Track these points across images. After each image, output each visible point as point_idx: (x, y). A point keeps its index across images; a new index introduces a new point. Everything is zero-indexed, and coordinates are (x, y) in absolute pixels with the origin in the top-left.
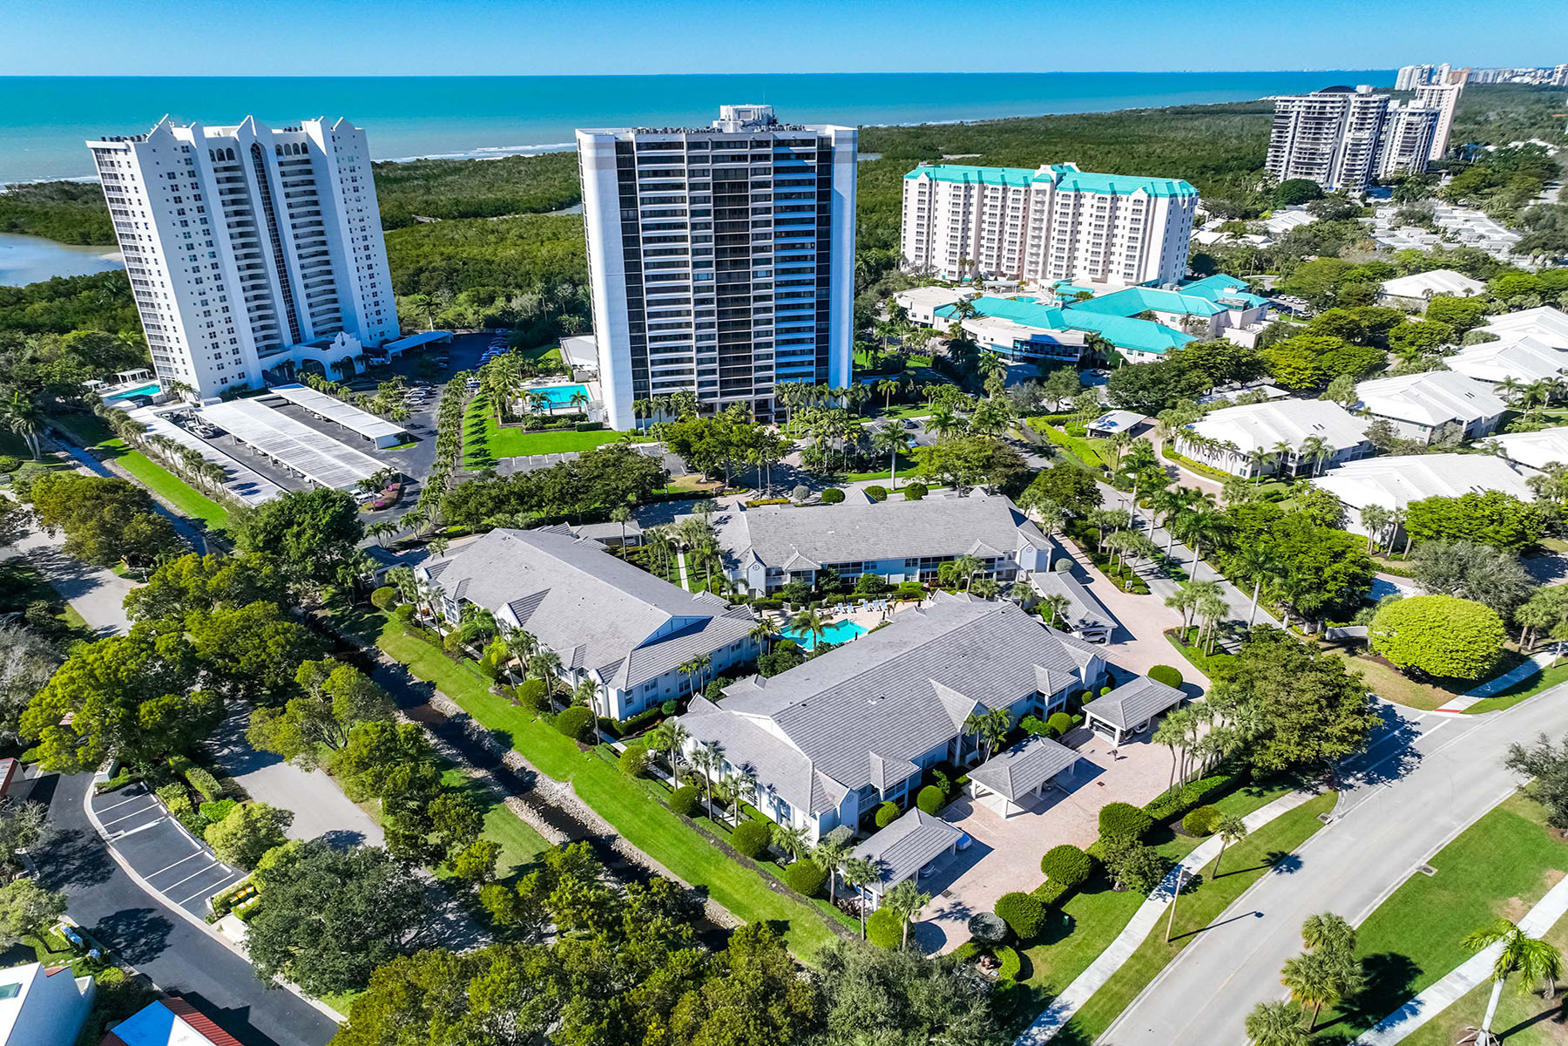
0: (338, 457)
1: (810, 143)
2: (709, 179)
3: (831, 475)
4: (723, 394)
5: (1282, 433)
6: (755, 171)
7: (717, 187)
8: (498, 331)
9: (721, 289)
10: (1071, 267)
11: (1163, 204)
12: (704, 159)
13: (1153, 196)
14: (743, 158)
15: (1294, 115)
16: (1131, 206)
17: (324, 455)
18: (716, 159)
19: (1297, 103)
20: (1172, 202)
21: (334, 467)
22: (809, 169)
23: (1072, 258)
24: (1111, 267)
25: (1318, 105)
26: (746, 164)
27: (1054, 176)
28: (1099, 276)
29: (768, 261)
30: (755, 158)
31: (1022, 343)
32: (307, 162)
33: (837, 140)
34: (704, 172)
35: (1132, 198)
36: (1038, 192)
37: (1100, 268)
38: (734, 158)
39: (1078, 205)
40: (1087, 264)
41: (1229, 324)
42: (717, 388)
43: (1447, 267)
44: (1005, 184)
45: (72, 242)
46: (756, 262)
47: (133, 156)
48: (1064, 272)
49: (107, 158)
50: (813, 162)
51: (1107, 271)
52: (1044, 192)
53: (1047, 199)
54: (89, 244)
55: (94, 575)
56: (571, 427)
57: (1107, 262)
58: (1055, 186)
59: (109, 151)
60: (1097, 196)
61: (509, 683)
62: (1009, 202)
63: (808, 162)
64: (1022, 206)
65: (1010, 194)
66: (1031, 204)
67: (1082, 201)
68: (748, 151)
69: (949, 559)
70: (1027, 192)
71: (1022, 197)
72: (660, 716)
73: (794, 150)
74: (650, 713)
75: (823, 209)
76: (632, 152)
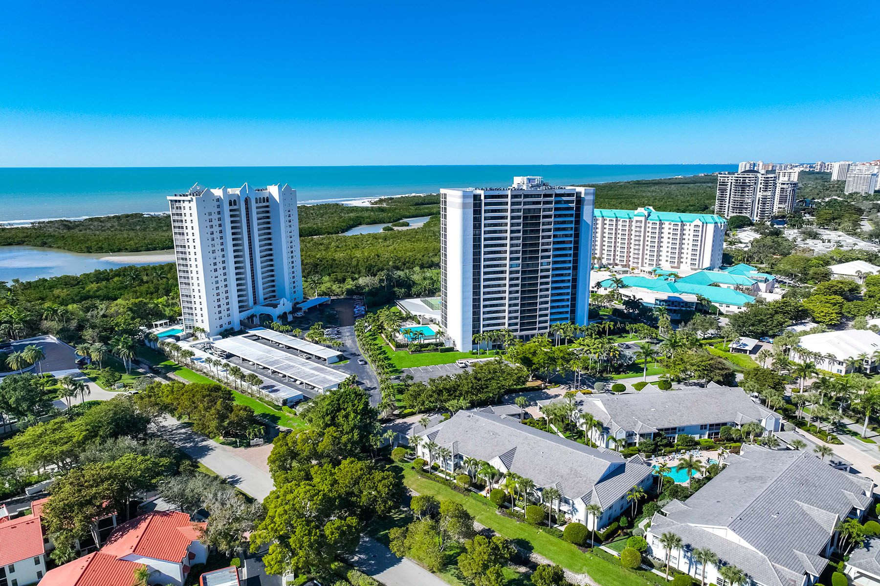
0: (312, 369)
1: (569, 195)
2: (521, 214)
3: (601, 376)
4: (521, 330)
6: (544, 210)
7: (525, 218)
8: (355, 297)
9: (523, 272)
10: (658, 260)
11: (711, 228)
12: (519, 203)
13: (704, 224)
14: (539, 203)
15: (729, 184)
16: (692, 228)
17: (303, 368)
18: (525, 204)
19: (730, 178)
20: (715, 226)
21: (313, 375)
22: (571, 209)
23: (659, 256)
24: (682, 260)
25: (742, 179)
26: (541, 206)
27: (647, 215)
28: (676, 265)
29: (548, 257)
30: (545, 203)
31: (661, 301)
32: (267, 207)
33: (585, 194)
34: (519, 210)
35: (693, 225)
36: (637, 221)
37: (676, 260)
38: (534, 203)
39: (661, 228)
40: (669, 259)
41: (760, 290)
42: (518, 327)
44: (617, 217)
45: (81, 251)
46: (543, 257)
47: (194, 204)
48: (655, 263)
49: (177, 204)
50: (573, 205)
51: (680, 262)
52: (641, 221)
53: (643, 225)
54: (91, 252)
55: (204, 443)
56: (436, 350)
57: (680, 258)
58: (646, 219)
59: (179, 201)
60: (673, 223)
61: (507, 508)
62: (620, 227)
63: (571, 205)
64: (627, 228)
65: (620, 223)
66: (633, 228)
67: (663, 226)
68: (541, 199)
69: (724, 424)
70: (630, 222)
71: (627, 224)
72: (619, 528)
73: (565, 198)
74: (614, 525)
75: (576, 229)
76: (480, 200)
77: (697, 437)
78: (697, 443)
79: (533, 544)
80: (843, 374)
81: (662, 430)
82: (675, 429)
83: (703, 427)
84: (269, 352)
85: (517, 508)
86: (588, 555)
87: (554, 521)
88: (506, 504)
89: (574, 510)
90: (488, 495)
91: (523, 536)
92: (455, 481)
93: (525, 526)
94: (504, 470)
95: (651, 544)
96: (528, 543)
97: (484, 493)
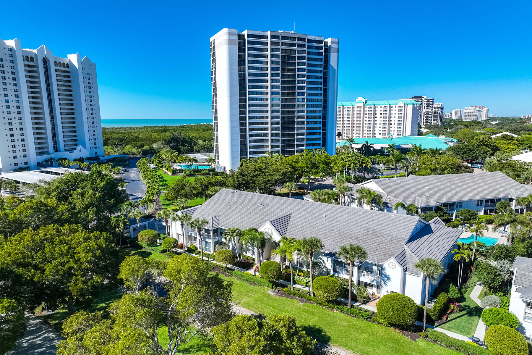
1: (321, 42)
2: (280, 53)
6: (299, 52)
7: (283, 57)
8: (148, 156)
9: (283, 106)
12: (278, 44)
13: (406, 105)
14: (294, 45)
16: (397, 109)
18: (283, 44)
22: (320, 54)
23: (374, 130)
26: (296, 48)
27: (364, 102)
29: (304, 94)
30: (299, 45)
32: (68, 72)
33: (332, 42)
34: (277, 50)
35: (397, 106)
36: (358, 107)
37: (387, 133)
38: (290, 45)
39: (375, 111)
44: (343, 106)
46: (299, 94)
48: (371, 136)
52: (360, 107)
53: (362, 109)
56: (209, 174)
57: (389, 130)
58: (364, 105)
60: (383, 106)
61: (283, 286)
62: (346, 113)
63: (321, 51)
64: (351, 113)
65: (346, 110)
66: (355, 112)
67: (376, 109)
68: (296, 42)
69: (499, 200)
70: (353, 108)
71: (351, 110)
72: (450, 301)
73: (315, 44)
74: (442, 298)
75: (325, 74)
76: (244, 40)
77: (475, 212)
79: (328, 331)
82: (453, 205)
83: (479, 202)
85: (297, 286)
86: (421, 343)
87: (354, 299)
88: (281, 281)
89: (383, 277)
90: (257, 274)
91: (312, 321)
92: (214, 262)
93: (312, 307)
94: (277, 237)
96: (319, 331)
97: (251, 272)
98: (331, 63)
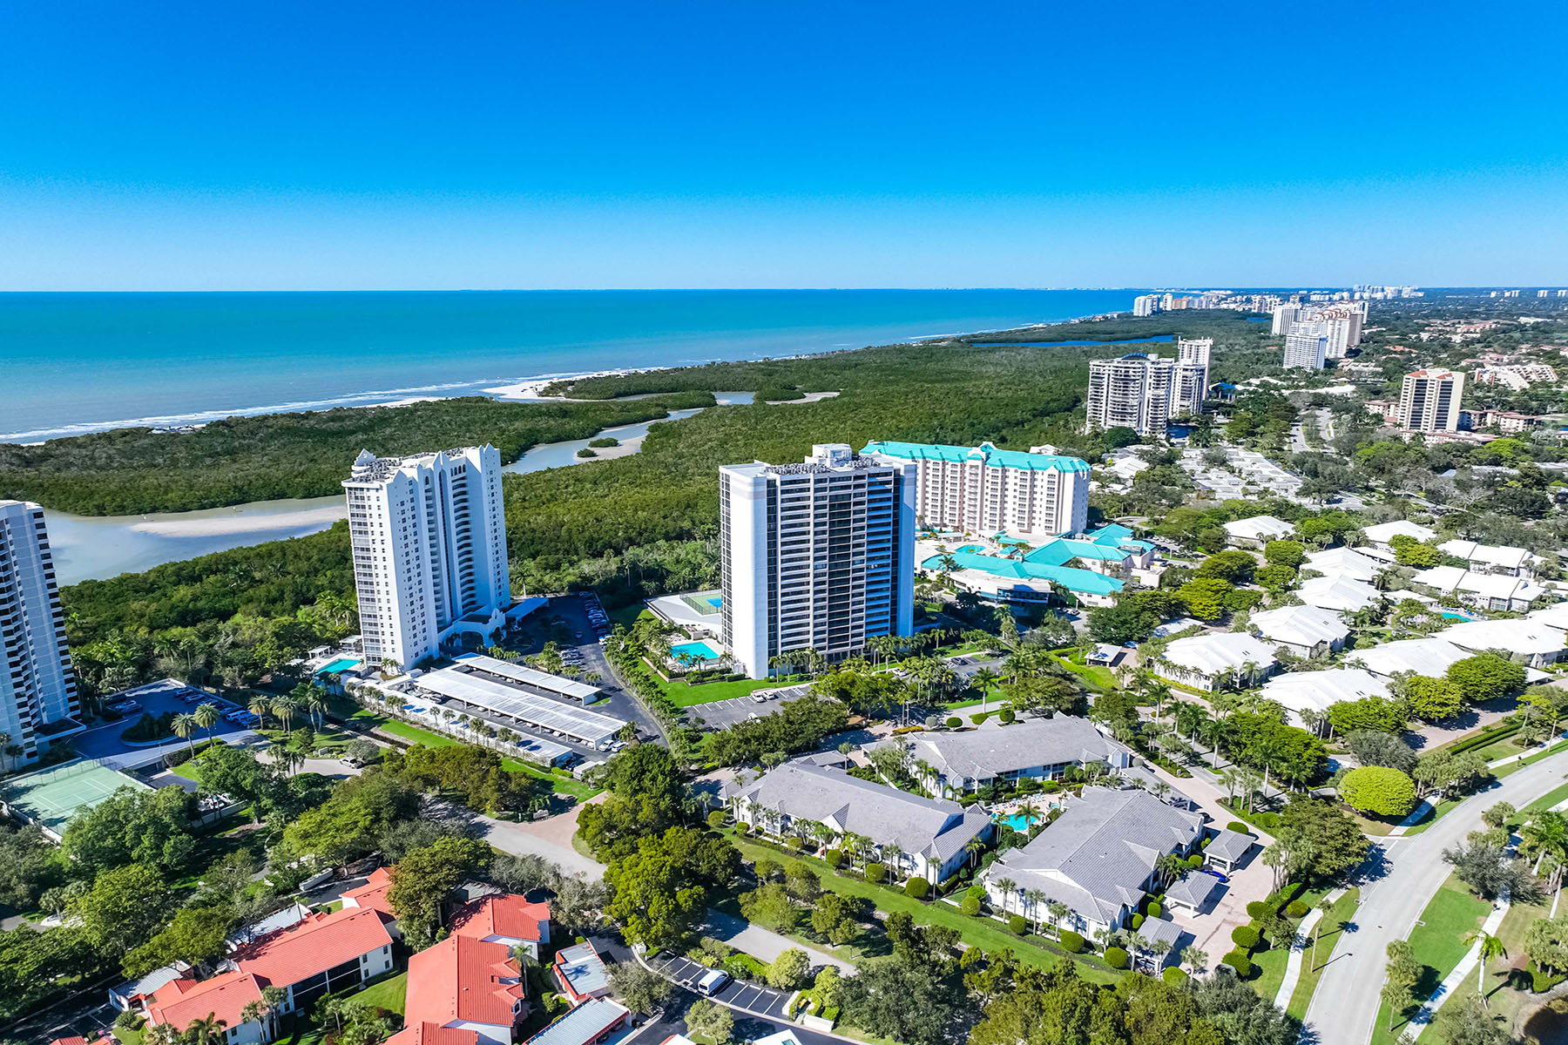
0: (569, 714)
1: (887, 474)
2: (827, 502)
3: (933, 705)
4: (830, 648)
5: (1228, 660)
6: (855, 495)
7: (832, 507)
8: (582, 594)
9: (831, 575)
10: (1002, 521)
11: (1070, 478)
12: (824, 489)
13: (1062, 472)
14: (848, 487)
15: (1106, 376)
16: (1046, 478)
17: (557, 713)
18: (832, 489)
19: (1107, 368)
20: (1075, 477)
21: (574, 724)
22: (888, 491)
23: (1003, 515)
24: (1033, 521)
25: (1123, 370)
26: (851, 491)
27: (984, 456)
28: (1026, 528)
29: (862, 553)
30: (856, 486)
31: (1005, 591)
32: (463, 478)
33: (905, 472)
34: (823, 498)
35: (1047, 473)
36: (971, 467)
37: (1026, 522)
38: (842, 488)
39: (1004, 477)
40: (1016, 519)
41: (1133, 565)
42: (826, 644)
43: (1264, 512)
44: (943, 459)
46: (855, 554)
47: (383, 493)
48: (997, 525)
49: (359, 493)
50: (891, 486)
51: (1031, 524)
52: (977, 467)
53: (980, 472)
56: (722, 679)
57: (1031, 518)
58: (984, 463)
59: (362, 489)
60: (1020, 471)
61: (845, 868)
62: (948, 473)
63: (888, 486)
64: (958, 475)
65: (948, 467)
66: (967, 475)
67: (1007, 474)
68: (851, 482)
69: (1069, 763)
70: (963, 466)
71: (959, 469)
72: (959, 880)
73: (879, 479)
74: (954, 878)
75: (895, 515)
76: (775, 486)
77: (1039, 780)
78: (1040, 786)
79: (875, 902)
80: (1210, 690)
81: (1002, 774)
82: (1015, 772)
83: (1046, 768)
84: (500, 692)
85: (854, 868)
86: (930, 907)
87: (895, 878)
88: (843, 865)
89: (915, 864)
90: (824, 857)
91: (865, 895)
92: (784, 845)
93: (865, 884)
94: (839, 829)
95: (989, 892)
96: (870, 901)
97: (817, 855)
98: (905, 501)
